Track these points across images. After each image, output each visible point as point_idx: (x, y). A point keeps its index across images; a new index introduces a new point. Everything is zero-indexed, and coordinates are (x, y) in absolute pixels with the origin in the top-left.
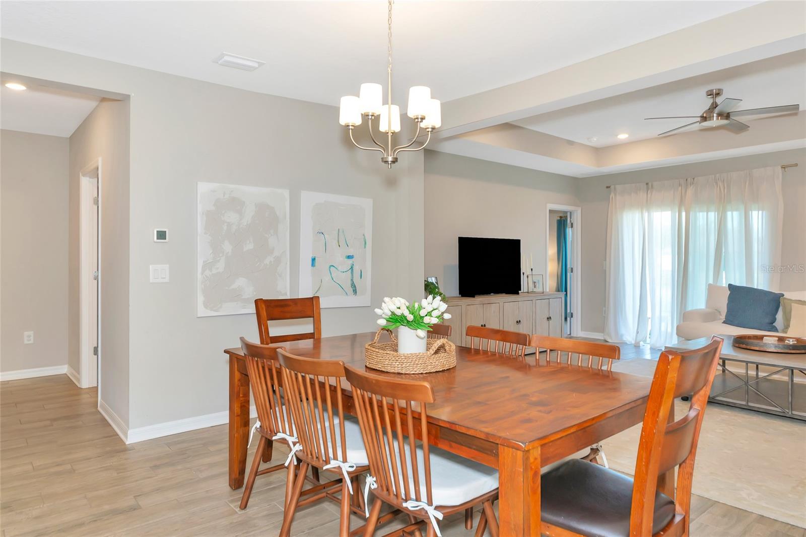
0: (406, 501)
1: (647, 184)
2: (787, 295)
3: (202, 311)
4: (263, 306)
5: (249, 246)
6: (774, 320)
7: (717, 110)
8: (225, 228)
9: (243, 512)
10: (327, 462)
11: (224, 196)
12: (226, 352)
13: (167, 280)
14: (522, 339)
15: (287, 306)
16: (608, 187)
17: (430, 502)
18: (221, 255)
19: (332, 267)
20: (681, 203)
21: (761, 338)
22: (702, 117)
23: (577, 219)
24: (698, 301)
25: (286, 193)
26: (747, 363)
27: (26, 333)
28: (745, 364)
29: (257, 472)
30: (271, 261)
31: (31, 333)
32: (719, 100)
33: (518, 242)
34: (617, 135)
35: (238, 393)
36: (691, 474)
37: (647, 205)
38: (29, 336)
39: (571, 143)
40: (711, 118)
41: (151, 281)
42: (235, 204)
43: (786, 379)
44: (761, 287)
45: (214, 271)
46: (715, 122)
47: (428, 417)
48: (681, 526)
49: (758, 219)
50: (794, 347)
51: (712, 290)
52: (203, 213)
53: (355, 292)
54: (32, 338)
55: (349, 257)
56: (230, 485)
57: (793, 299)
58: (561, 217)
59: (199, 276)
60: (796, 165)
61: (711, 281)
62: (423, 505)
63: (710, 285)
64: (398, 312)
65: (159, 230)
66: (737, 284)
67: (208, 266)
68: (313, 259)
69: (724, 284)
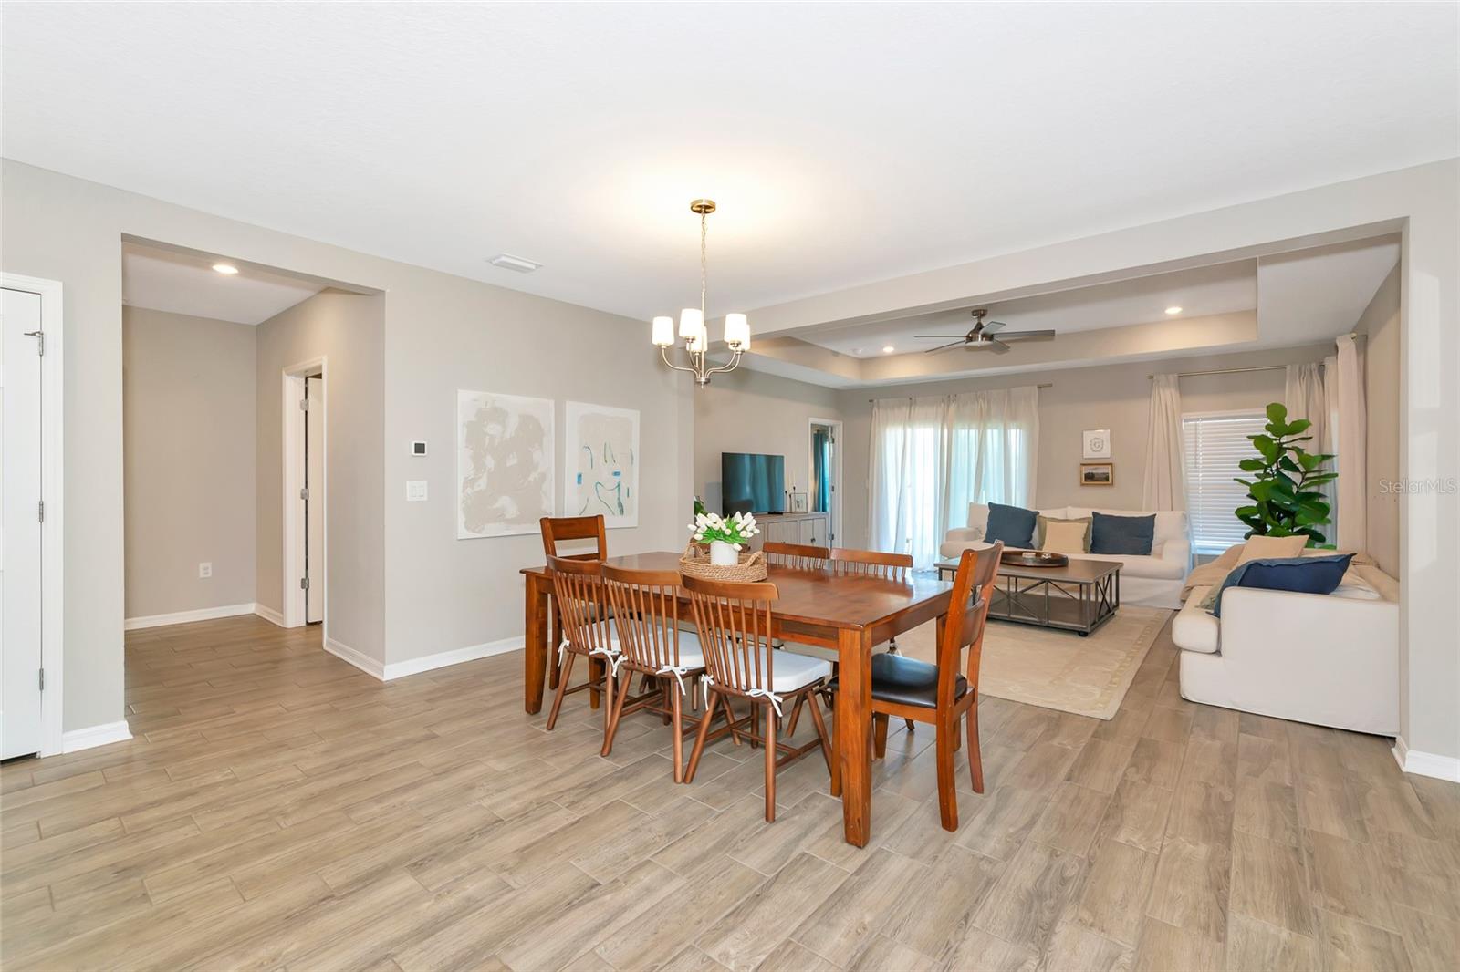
0: (747, 690)
1: (910, 399)
2: (1043, 513)
3: (463, 533)
4: (549, 525)
5: (513, 461)
6: (1031, 538)
7: (981, 332)
8: (487, 441)
9: (551, 732)
10: (659, 668)
11: (486, 405)
12: (521, 572)
13: (425, 498)
14: (821, 553)
15: (572, 525)
16: (871, 401)
17: (770, 689)
18: (483, 471)
19: (599, 485)
20: (944, 420)
21: (1021, 553)
22: (968, 337)
23: (839, 433)
24: (960, 521)
25: (552, 403)
26: (1009, 576)
27: (202, 565)
28: (1007, 578)
29: (565, 691)
30: (535, 478)
31: (209, 564)
32: (984, 322)
33: (781, 458)
34: (883, 347)
35: (537, 614)
36: (979, 654)
37: (909, 420)
38: (206, 569)
39: (836, 354)
40: (976, 339)
41: (408, 500)
42: (498, 414)
43: (1042, 593)
44: (1018, 506)
45: (476, 489)
46: (980, 342)
47: (772, 613)
48: (971, 697)
49: (1016, 436)
50: (1049, 561)
51: (973, 508)
52: (464, 424)
53: (622, 511)
54: (210, 571)
55: (616, 474)
56: (527, 710)
57: (1047, 516)
58: (818, 431)
59: (460, 495)
60: (1051, 385)
61: (972, 500)
62: (764, 690)
63: (971, 504)
64: (716, 527)
65: (418, 442)
66: (997, 502)
67: (469, 482)
68: (580, 476)
69: (984, 502)
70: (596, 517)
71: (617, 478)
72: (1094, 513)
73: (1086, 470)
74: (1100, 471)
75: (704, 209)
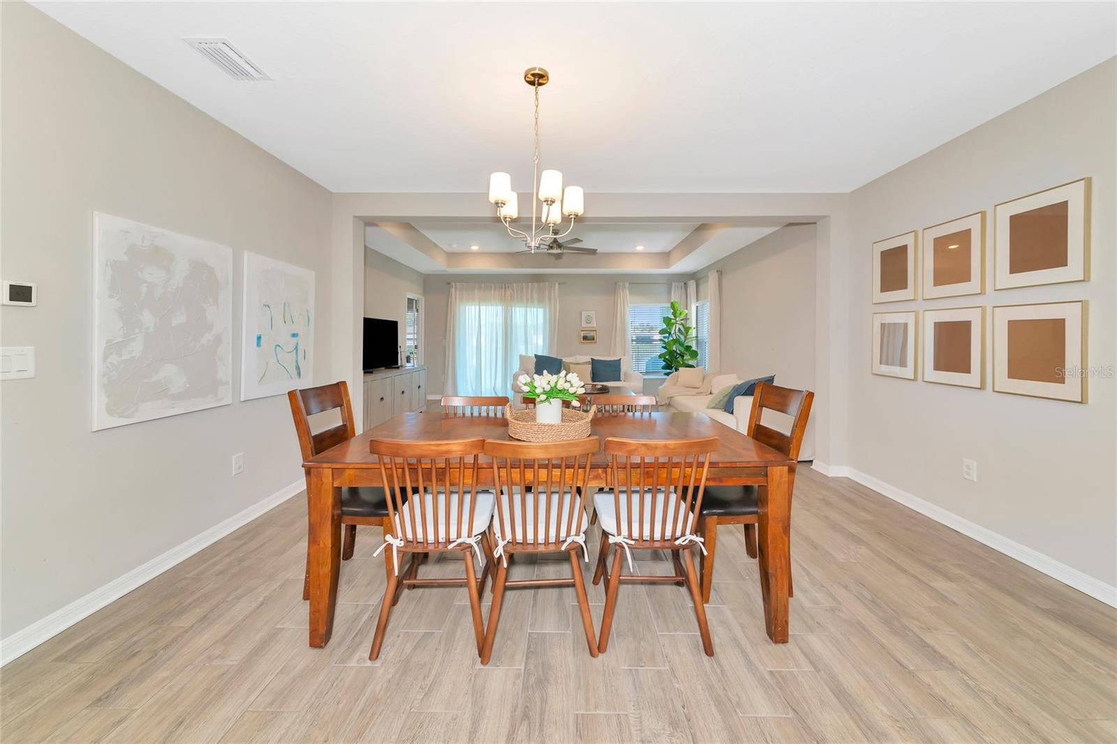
2: (564, 360)
5: (179, 319)
8: (144, 289)
11: (143, 242)
13: (31, 373)
16: (448, 284)
18: (137, 331)
19: (278, 348)
22: (549, 246)
33: (396, 323)
34: (471, 246)
42: (160, 256)
44: (551, 356)
45: (127, 356)
51: (524, 358)
52: (107, 265)
53: (299, 374)
55: (294, 335)
57: (567, 361)
59: (98, 366)
60: (566, 283)
61: (522, 353)
63: (522, 357)
65: (13, 283)
66: (540, 354)
67: (112, 347)
68: (259, 338)
69: (531, 354)
70: (338, 383)
71: (295, 340)
72: (592, 359)
73: (582, 334)
74: (591, 334)
75: (537, 79)
